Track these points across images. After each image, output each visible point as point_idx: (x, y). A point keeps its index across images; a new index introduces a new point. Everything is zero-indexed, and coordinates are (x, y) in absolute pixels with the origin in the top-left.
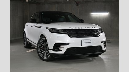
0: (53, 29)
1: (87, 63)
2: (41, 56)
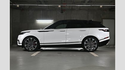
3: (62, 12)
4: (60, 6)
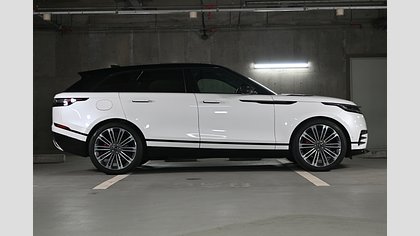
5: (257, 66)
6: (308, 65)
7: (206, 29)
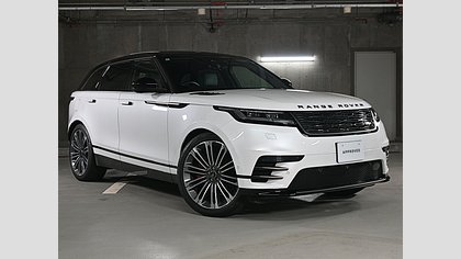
0: (245, 112)
1: (328, 218)
2: (196, 201)
3: (212, 30)
4: (202, 11)
5: (263, 59)
6: (313, 58)
7: (213, 24)
